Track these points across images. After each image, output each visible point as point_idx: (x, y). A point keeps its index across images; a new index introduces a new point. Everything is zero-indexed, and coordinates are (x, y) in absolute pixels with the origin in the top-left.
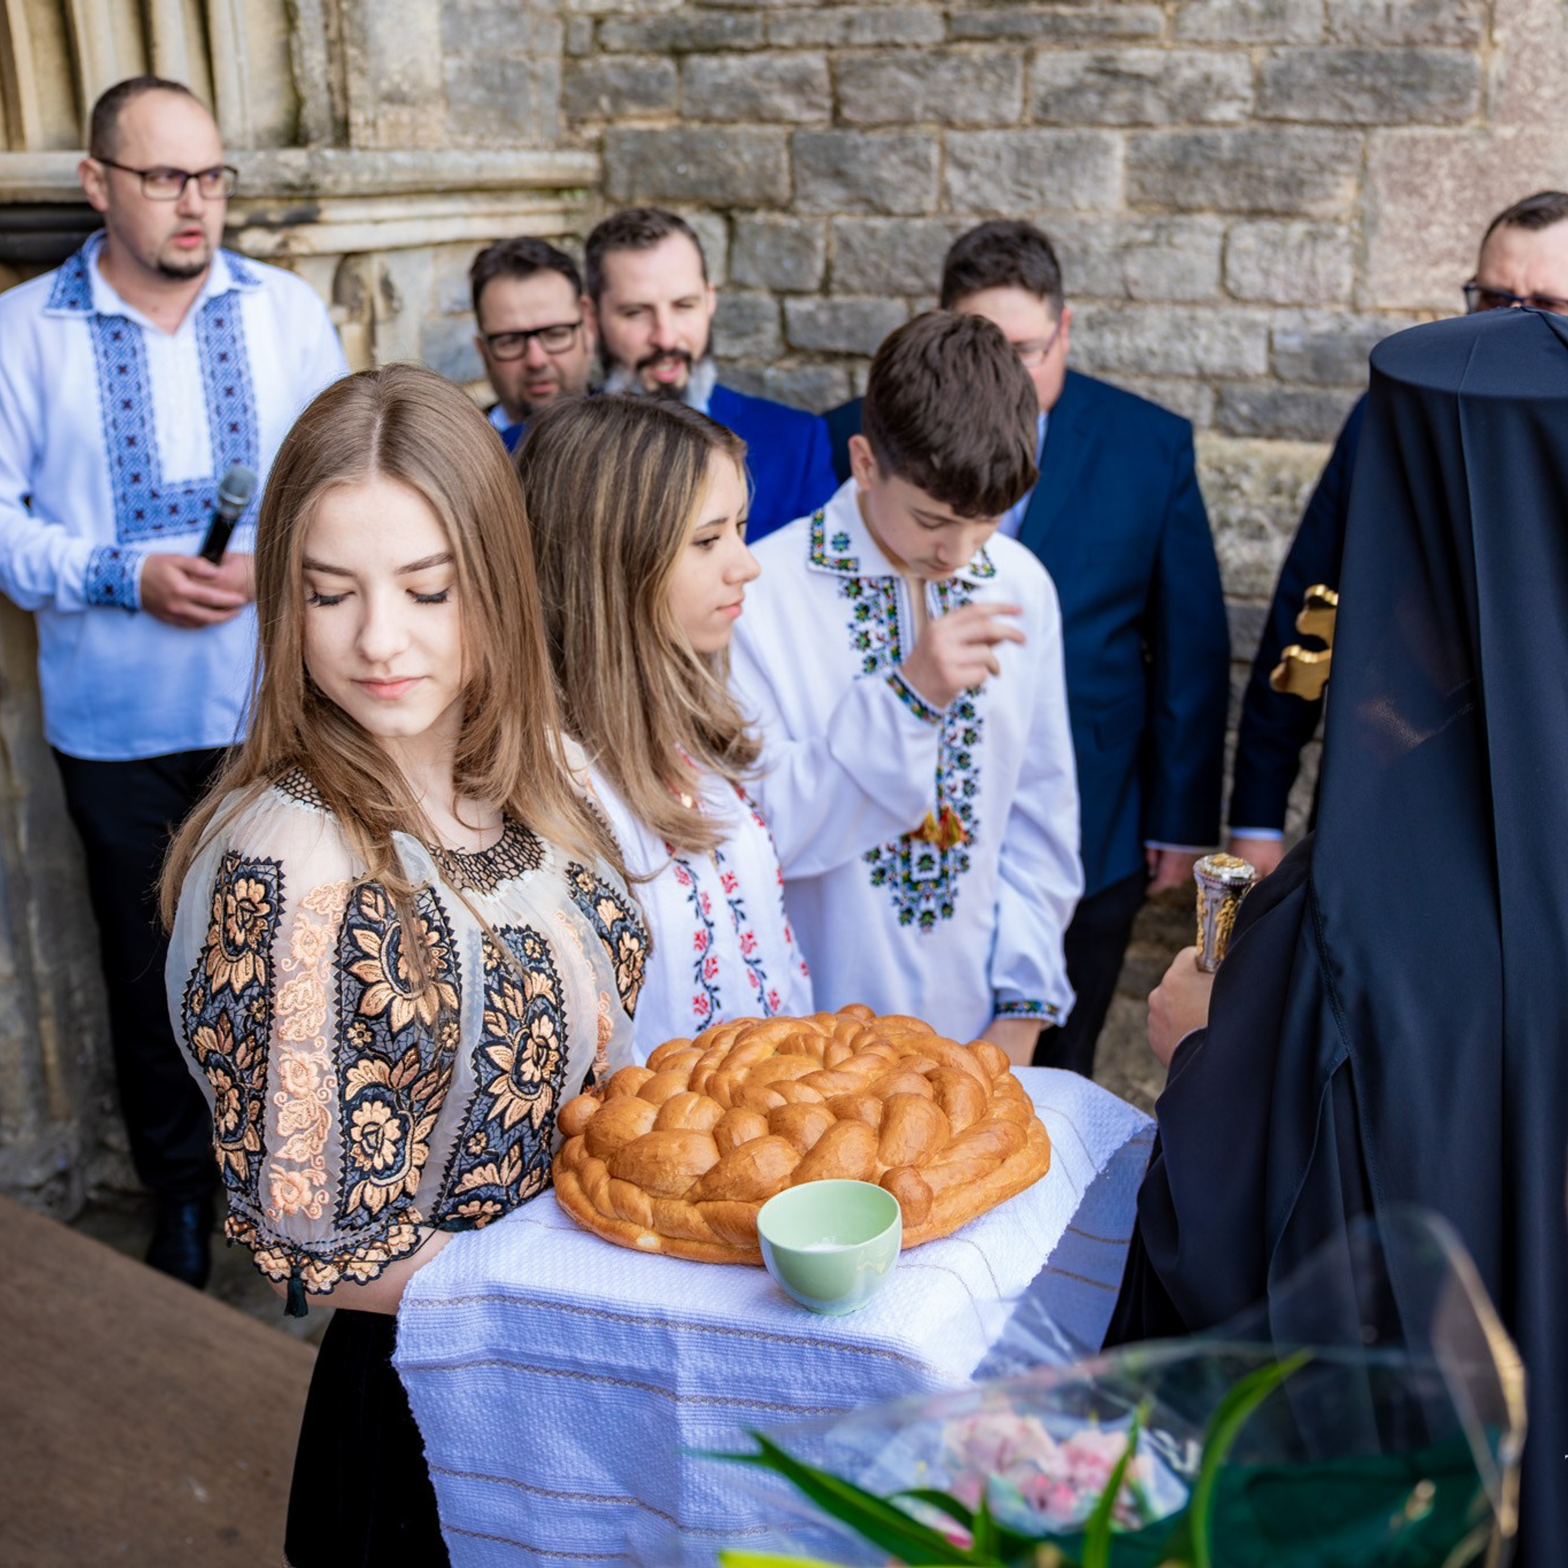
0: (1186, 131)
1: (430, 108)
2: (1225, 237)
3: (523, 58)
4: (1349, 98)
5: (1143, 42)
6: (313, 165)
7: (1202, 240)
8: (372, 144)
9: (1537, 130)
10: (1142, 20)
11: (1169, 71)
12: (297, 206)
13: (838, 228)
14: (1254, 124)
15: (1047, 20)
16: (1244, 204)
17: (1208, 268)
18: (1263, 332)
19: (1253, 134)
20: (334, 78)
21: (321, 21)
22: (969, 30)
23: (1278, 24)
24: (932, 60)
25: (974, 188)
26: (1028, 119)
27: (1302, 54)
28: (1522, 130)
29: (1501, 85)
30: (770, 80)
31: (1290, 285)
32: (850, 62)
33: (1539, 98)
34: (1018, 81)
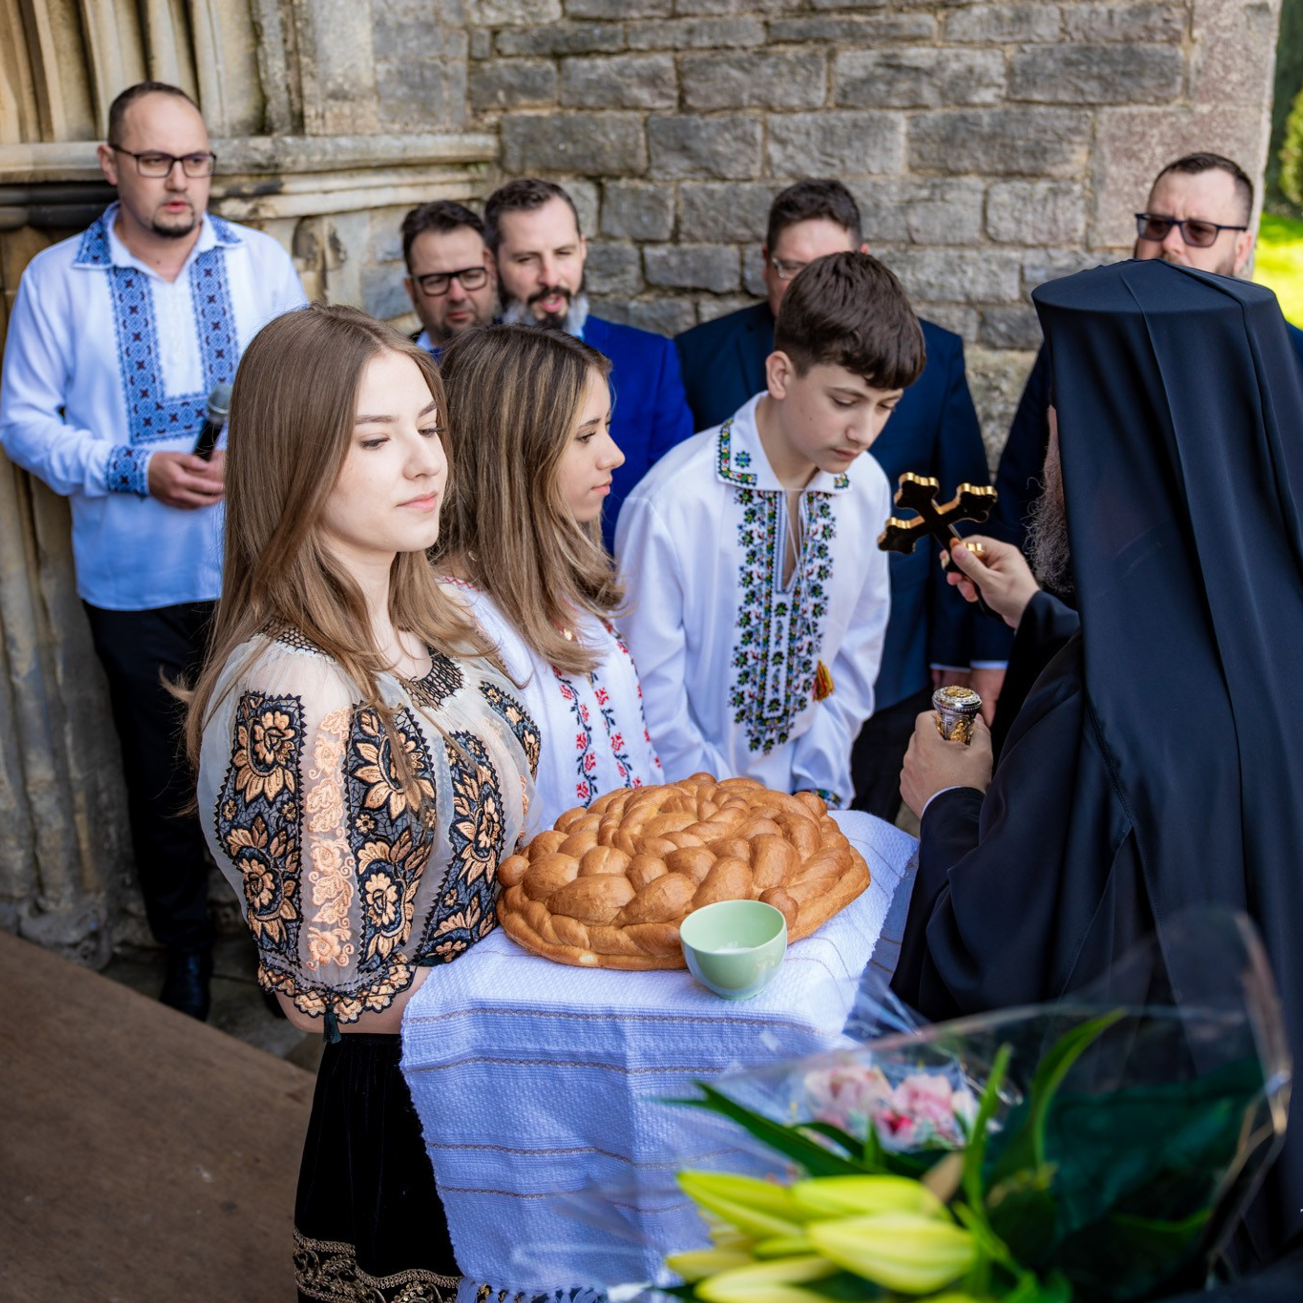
0: (955, 111)
1: (365, 103)
2: (986, 193)
3: (438, 62)
4: (1081, 84)
5: (920, 42)
6: (277, 150)
7: (967, 196)
8: (321, 132)
9: (1228, 107)
10: (919, 26)
11: (940, 65)
12: (265, 181)
13: (684, 191)
14: (1007, 105)
15: (845, 26)
16: (1000, 167)
17: (973, 218)
18: (1017, 267)
19: (1007, 113)
20: (290, 81)
21: (281, 36)
22: (785, 35)
23: (1025, 27)
24: (755, 59)
25: (790, 158)
26: (831, 104)
27: (1044, 50)
28: (1216, 107)
29: (1199, 72)
30: (630, 77)
31: (1036, 230)
32: (692, 61)
33: (1229, 82)
34: (823, 74)
